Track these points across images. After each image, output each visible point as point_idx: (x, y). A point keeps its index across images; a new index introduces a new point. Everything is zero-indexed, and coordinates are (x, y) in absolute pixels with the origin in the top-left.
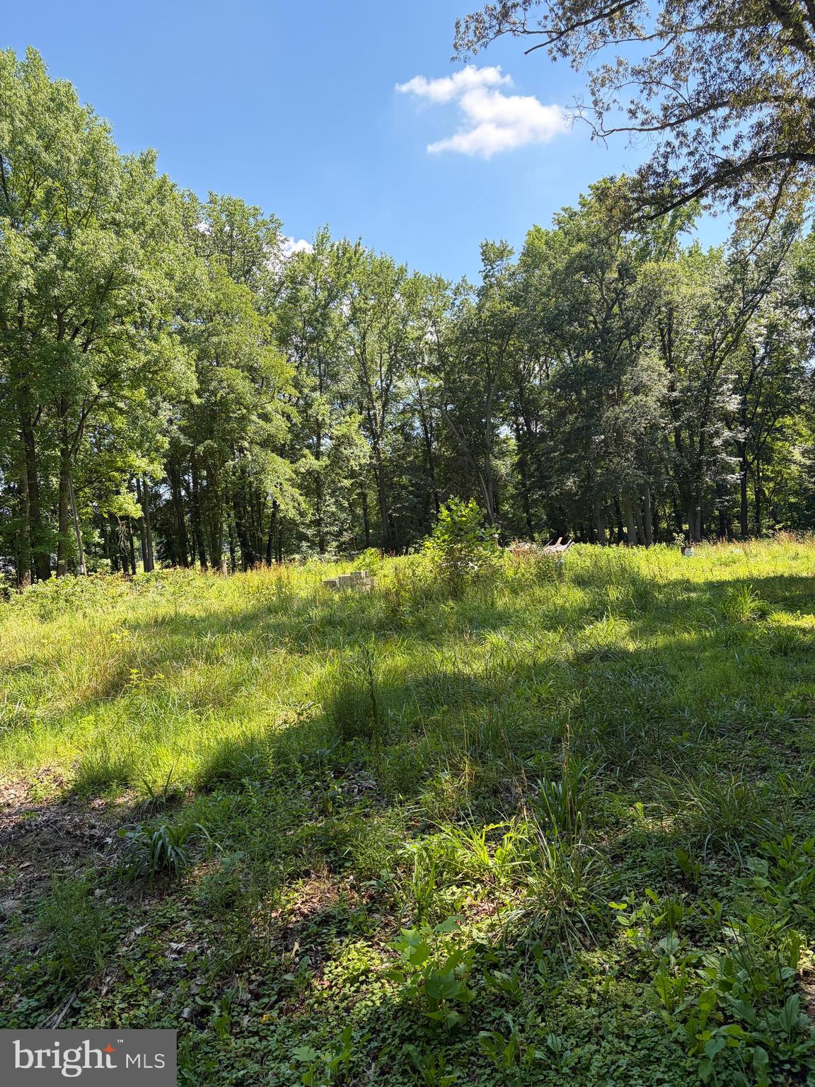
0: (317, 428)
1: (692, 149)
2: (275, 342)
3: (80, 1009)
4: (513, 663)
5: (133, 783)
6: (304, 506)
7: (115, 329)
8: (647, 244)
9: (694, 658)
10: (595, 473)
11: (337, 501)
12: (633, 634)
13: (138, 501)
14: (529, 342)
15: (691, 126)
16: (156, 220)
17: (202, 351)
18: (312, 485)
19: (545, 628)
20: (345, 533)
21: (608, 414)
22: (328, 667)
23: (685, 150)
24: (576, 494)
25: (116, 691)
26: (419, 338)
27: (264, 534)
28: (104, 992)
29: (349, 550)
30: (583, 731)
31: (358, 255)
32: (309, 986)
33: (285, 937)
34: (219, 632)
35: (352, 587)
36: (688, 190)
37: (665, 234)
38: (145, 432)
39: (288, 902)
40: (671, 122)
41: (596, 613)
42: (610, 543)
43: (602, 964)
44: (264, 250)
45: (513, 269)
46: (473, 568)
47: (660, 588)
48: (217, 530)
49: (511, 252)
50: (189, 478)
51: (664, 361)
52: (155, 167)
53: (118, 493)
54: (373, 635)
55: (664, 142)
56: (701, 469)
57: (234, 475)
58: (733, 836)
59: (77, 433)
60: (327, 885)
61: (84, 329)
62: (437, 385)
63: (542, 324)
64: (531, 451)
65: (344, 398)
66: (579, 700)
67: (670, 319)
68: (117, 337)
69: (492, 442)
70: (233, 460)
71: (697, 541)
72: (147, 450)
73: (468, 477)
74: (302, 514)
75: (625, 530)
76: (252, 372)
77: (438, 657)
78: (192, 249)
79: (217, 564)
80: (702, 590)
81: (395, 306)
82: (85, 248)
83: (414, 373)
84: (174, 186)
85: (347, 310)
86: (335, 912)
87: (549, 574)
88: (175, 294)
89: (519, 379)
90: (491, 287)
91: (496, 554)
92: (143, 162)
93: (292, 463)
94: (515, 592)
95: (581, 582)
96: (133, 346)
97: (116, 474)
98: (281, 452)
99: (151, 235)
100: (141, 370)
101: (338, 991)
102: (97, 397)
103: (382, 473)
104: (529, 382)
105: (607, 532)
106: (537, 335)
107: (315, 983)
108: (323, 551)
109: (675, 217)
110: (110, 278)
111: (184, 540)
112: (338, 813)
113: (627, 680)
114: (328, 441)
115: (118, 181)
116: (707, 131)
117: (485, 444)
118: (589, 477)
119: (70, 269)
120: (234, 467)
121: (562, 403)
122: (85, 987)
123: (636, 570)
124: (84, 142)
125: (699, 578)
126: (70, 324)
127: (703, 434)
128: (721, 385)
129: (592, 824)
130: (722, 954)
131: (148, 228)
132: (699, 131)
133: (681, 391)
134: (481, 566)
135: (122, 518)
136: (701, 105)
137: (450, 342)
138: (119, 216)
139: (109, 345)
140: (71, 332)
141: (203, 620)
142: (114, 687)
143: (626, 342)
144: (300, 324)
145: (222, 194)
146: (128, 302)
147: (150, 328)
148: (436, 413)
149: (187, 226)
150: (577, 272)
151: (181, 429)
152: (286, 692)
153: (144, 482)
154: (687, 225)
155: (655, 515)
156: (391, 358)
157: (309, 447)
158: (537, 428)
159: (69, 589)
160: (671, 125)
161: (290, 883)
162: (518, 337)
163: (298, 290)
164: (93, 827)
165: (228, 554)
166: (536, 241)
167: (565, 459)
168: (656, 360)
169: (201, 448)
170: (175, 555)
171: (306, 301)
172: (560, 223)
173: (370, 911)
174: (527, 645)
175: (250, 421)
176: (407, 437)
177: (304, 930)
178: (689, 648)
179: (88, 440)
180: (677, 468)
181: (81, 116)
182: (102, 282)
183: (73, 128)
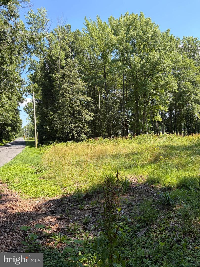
3: (149, 230)
5: (160, 183)
7: (157, 75)
13: (161, 117)
16: (169, 47)
17: (179, 78)
25: (156, 161)
27: (194, 126)
28: (155, 228)
34: (181, 150)
38: (164, 100)
44: (198, 49)
48: (181, 125)
50: (174, 111)
52: (169, 33)
53: (156, 115)
57: (186, 110)
59: (148, 101)
61: (150, 76)
68: (158, 77)
70: (186, 106)
72: (164, 105)
76: (193, 82)
78: (178, 52)
79: (180, 133)
82: (151, 57)
84: (174, 37)
88: (173, 65)
92: (166, 33)
96: (161, 79)
97: (156, 111)
99: (167, 51)
100: (163, 85)
102: (153, 92)
110: (157, 63)
111: (172, 127)
115: (160, 39)
119: (148, 63)
120: (186, 108)
122: (150, 225)
124: (152, 31)
126: (147, 76)
131: (167, 49)
135: (157, 121)
138: (160, 48)
139: (156, 79)
140: (147, 78)
141: (177, 147)
145: (187, 36)
146: (161, 68)
147: (166, 74)
149: (177, 46)
151: (173, 99)
153: (163, 112)
159: (145, 137)
164: (151, 191)
165: (184, 131)
169: (177, 104)
170: (170, 131)
175: (191, 96)
179: (150, 103)
181: (152, 25)
182: (155, 64)
183: (150, 29)
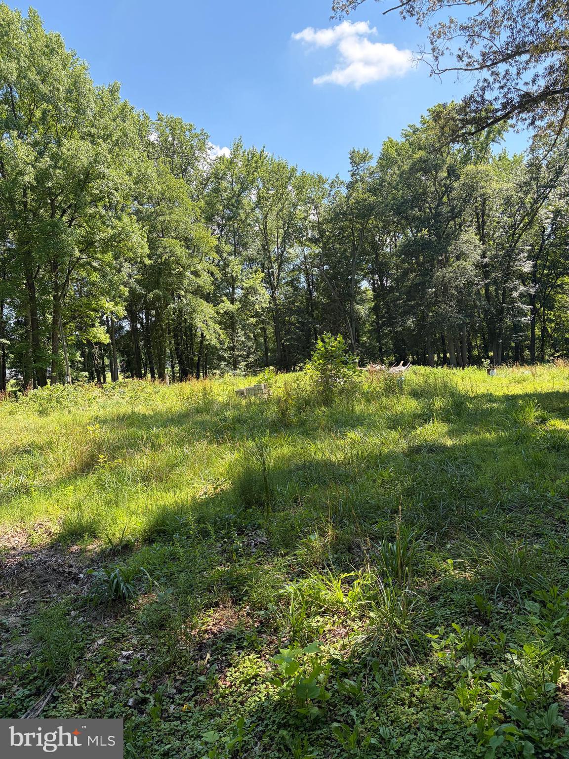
0: (232, 281)
1: (502, 84)
2: (203, 221)
3: (58, 697)
4: (365, 454)
5: (99, 535)
6: (223, 336)
7: (91, 211)
8: (469, 152)
9: (493, 452)
10: (428, 315)
11: (245, 333)
12: (450, 433)
13: (107, 332)
14: (382, 221)
15: (502, 68)
16: (119, 133)
17: (152, 226)
18: (229, 322)
19: (389, 428)
20: (251, 356)
21: (438, 274)
22: (236, 455)
23: (497, 85)
24: (414, 330)
25: (89, 469)
26: (305, 218)
27: (194, 356)
28: (75, 685)
29: (254, 368)
30: (413, 505)
31: (262, 159)
32: (216, 686)
33: (200, 650)
34: (161, 426)
35: (255, 395)
36: (499, 114)
37: (482, 144)
38: (111, 283)
39: (203, 624)
40: (488, 64)
41: (425, 417)
42: (438, 365)
43: (420, 676)
44: (196, 155)
45: (372, 170)
46: (340, 383)
47: (470, 399)
48: (162, 352)
49: (371, 157)
50: (143, 316)
51: (478, 237)
52: (118, 95)
53: (93, 326)
54: (268, 431)
55: (482, 79)
56: (503, 313)
57: (174, 314)
58: (515, 585)
59: (65, 284)
60: (230, 613)
61: (69, 211)
62: (317, 252)
63: (392, 209)
64: (384, 299)
65: (252, 260)
66: (410, 482)
67: (483, 206)
68: (93, 216)
69: (355, 292)
70: (173, 304)
71: (499, 364)
72: (114, 296)
73: (338, 317)
74: (221, 343)
75: (448, 355)
76: (187, 241)
77: (313, 448)
78: (145, 153)
79: (162, 376)
80: (501, 401)
81: (288, 195)
82: (70, 153)
83: (301, 244)
84: (132, 108)
85: (254, 198)
86: (235, 633)
87: (393, 388)
88: (133, 186)
89: (376, 247)
90: (357, 182)
91: (357, 373)
92: (111, 91)
93: (214, 306)
94: (368, 401)
95: (416, 394)
96: (104, 223)
97: (92, 313)
98: (207, 298)
99: (116, 144)
100: (109, 240)
101: (236, 689)
102: (78, 259)
103: (277, 314)
104: (382, 250)
105: (436, 357)
106: (388, 217)
107: (220, 683)
108: (235, 368)
109: (489, 133)
110: (87, 175)
111: (139, 359)
112: (239, 561)
113: (445, 468)
114: (240, 290)
115: (93, 105)
116: (513, 71)
117: (350, 294)
118: (424, 317)
119: (59, 168)
120: (174, 308)
121: (406, 265)
122: (62, 682)
123: (455, 386)
124: (68, 76)
125: (498, 392)
126: (60, 206)
127: (505, 288)
128: (519, 254)
129: (416, 573)
130: (505, 671)
131: (114, 139)
132: (507, 72)
133: (491, 258)
134: (345, 381)
135: (96, 344)
136: (509, 52)
137: (327, 221)
138: (94, 130)
139: (86, 222)
140: (60, 213)
141: (151, 417)
142: (87, 466)
143: (452, 223)
144: (221, 208)
145: (167, 114)
146: (100, 191)
147: (116, 209)
148: (316, 271)
149: (141, 137)
150: (418, 172)
151: (137, 281)
152: (206, 472)
153: (112, 318)
154: (498, 138)
155: (470, 345)
156: (285, 232)
157: (226, 295)
158: (388, 283)
159: (59, 394)
160: (488, 66)
161: (205, 611)
162: (376, 218)
163: (220, 184)
164: (71, 566)
165: (170, 369)
166: (390, 149)
167: (407, 305)
168: (473, 236)
169: (151, 295)
170: (134, 369)
171: (225, 191)
172: (406, 136)
173: (260, 632)
174: (376, 441)
175: (185, 276)
176: (296, 289)
177: (214, 644)
178: (490, 445)
179: (72, 288)
180: (486, 312)
181: (67, 58)
182: (82, 177)
183: (61, 67)
